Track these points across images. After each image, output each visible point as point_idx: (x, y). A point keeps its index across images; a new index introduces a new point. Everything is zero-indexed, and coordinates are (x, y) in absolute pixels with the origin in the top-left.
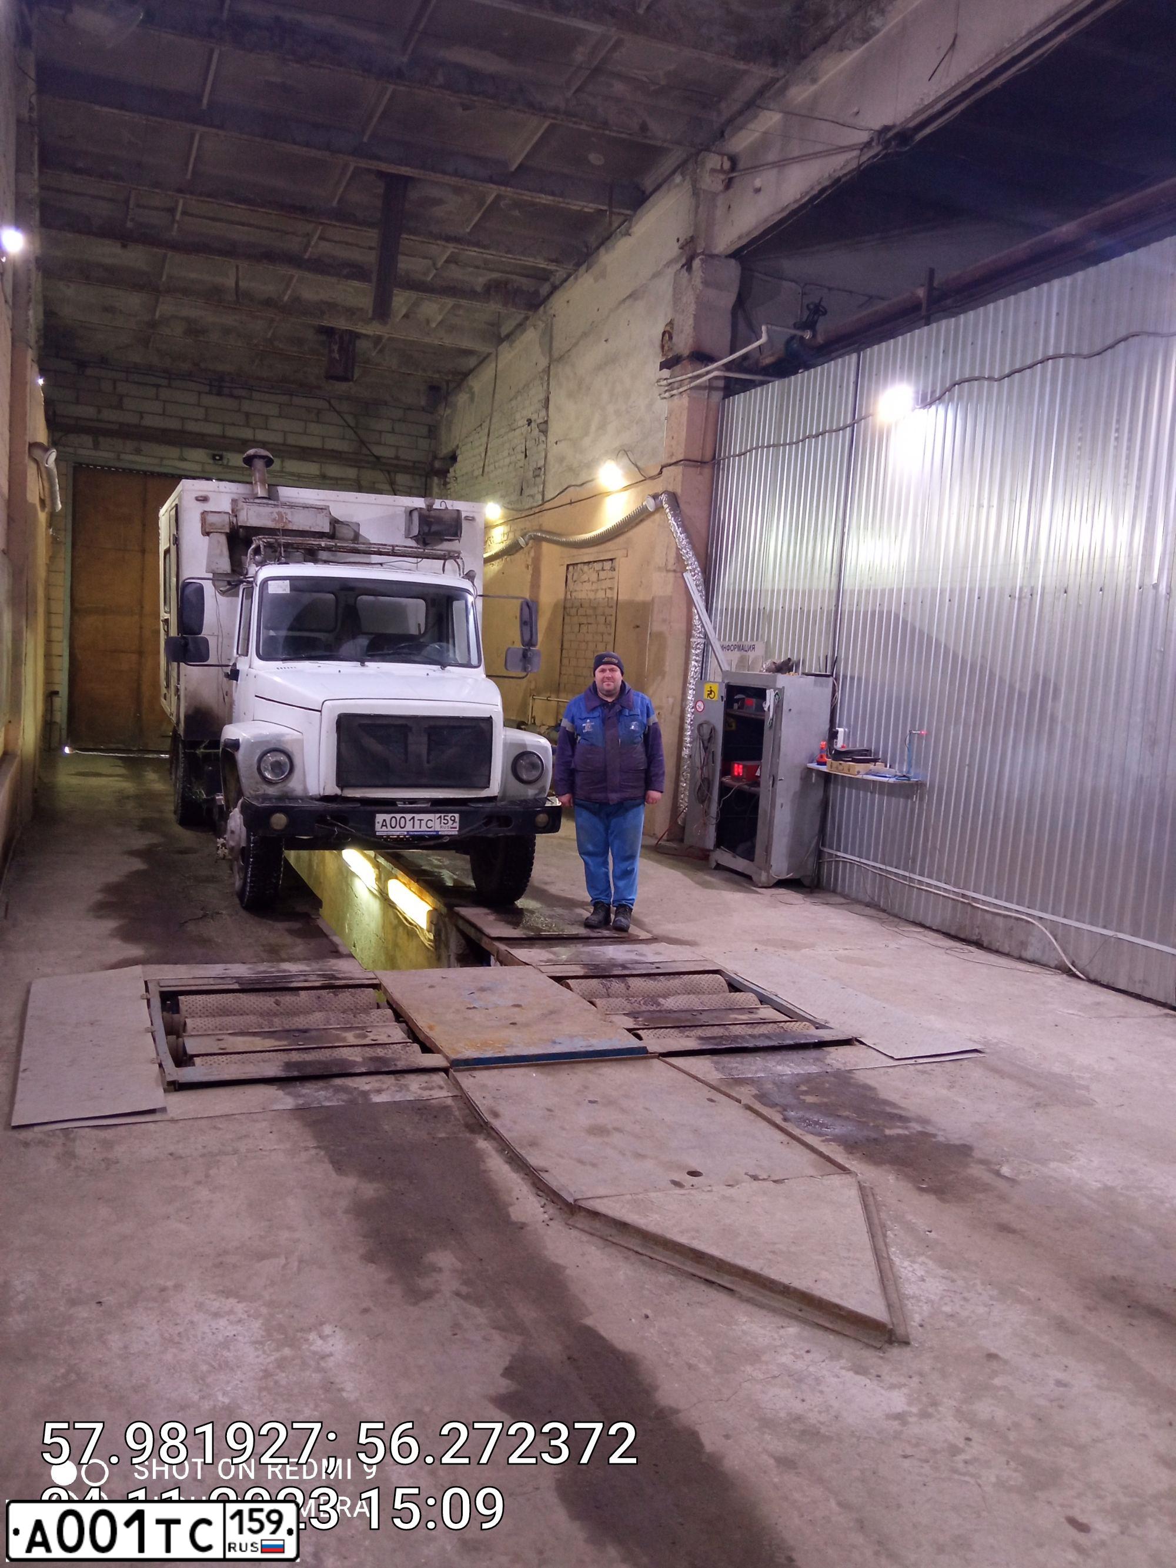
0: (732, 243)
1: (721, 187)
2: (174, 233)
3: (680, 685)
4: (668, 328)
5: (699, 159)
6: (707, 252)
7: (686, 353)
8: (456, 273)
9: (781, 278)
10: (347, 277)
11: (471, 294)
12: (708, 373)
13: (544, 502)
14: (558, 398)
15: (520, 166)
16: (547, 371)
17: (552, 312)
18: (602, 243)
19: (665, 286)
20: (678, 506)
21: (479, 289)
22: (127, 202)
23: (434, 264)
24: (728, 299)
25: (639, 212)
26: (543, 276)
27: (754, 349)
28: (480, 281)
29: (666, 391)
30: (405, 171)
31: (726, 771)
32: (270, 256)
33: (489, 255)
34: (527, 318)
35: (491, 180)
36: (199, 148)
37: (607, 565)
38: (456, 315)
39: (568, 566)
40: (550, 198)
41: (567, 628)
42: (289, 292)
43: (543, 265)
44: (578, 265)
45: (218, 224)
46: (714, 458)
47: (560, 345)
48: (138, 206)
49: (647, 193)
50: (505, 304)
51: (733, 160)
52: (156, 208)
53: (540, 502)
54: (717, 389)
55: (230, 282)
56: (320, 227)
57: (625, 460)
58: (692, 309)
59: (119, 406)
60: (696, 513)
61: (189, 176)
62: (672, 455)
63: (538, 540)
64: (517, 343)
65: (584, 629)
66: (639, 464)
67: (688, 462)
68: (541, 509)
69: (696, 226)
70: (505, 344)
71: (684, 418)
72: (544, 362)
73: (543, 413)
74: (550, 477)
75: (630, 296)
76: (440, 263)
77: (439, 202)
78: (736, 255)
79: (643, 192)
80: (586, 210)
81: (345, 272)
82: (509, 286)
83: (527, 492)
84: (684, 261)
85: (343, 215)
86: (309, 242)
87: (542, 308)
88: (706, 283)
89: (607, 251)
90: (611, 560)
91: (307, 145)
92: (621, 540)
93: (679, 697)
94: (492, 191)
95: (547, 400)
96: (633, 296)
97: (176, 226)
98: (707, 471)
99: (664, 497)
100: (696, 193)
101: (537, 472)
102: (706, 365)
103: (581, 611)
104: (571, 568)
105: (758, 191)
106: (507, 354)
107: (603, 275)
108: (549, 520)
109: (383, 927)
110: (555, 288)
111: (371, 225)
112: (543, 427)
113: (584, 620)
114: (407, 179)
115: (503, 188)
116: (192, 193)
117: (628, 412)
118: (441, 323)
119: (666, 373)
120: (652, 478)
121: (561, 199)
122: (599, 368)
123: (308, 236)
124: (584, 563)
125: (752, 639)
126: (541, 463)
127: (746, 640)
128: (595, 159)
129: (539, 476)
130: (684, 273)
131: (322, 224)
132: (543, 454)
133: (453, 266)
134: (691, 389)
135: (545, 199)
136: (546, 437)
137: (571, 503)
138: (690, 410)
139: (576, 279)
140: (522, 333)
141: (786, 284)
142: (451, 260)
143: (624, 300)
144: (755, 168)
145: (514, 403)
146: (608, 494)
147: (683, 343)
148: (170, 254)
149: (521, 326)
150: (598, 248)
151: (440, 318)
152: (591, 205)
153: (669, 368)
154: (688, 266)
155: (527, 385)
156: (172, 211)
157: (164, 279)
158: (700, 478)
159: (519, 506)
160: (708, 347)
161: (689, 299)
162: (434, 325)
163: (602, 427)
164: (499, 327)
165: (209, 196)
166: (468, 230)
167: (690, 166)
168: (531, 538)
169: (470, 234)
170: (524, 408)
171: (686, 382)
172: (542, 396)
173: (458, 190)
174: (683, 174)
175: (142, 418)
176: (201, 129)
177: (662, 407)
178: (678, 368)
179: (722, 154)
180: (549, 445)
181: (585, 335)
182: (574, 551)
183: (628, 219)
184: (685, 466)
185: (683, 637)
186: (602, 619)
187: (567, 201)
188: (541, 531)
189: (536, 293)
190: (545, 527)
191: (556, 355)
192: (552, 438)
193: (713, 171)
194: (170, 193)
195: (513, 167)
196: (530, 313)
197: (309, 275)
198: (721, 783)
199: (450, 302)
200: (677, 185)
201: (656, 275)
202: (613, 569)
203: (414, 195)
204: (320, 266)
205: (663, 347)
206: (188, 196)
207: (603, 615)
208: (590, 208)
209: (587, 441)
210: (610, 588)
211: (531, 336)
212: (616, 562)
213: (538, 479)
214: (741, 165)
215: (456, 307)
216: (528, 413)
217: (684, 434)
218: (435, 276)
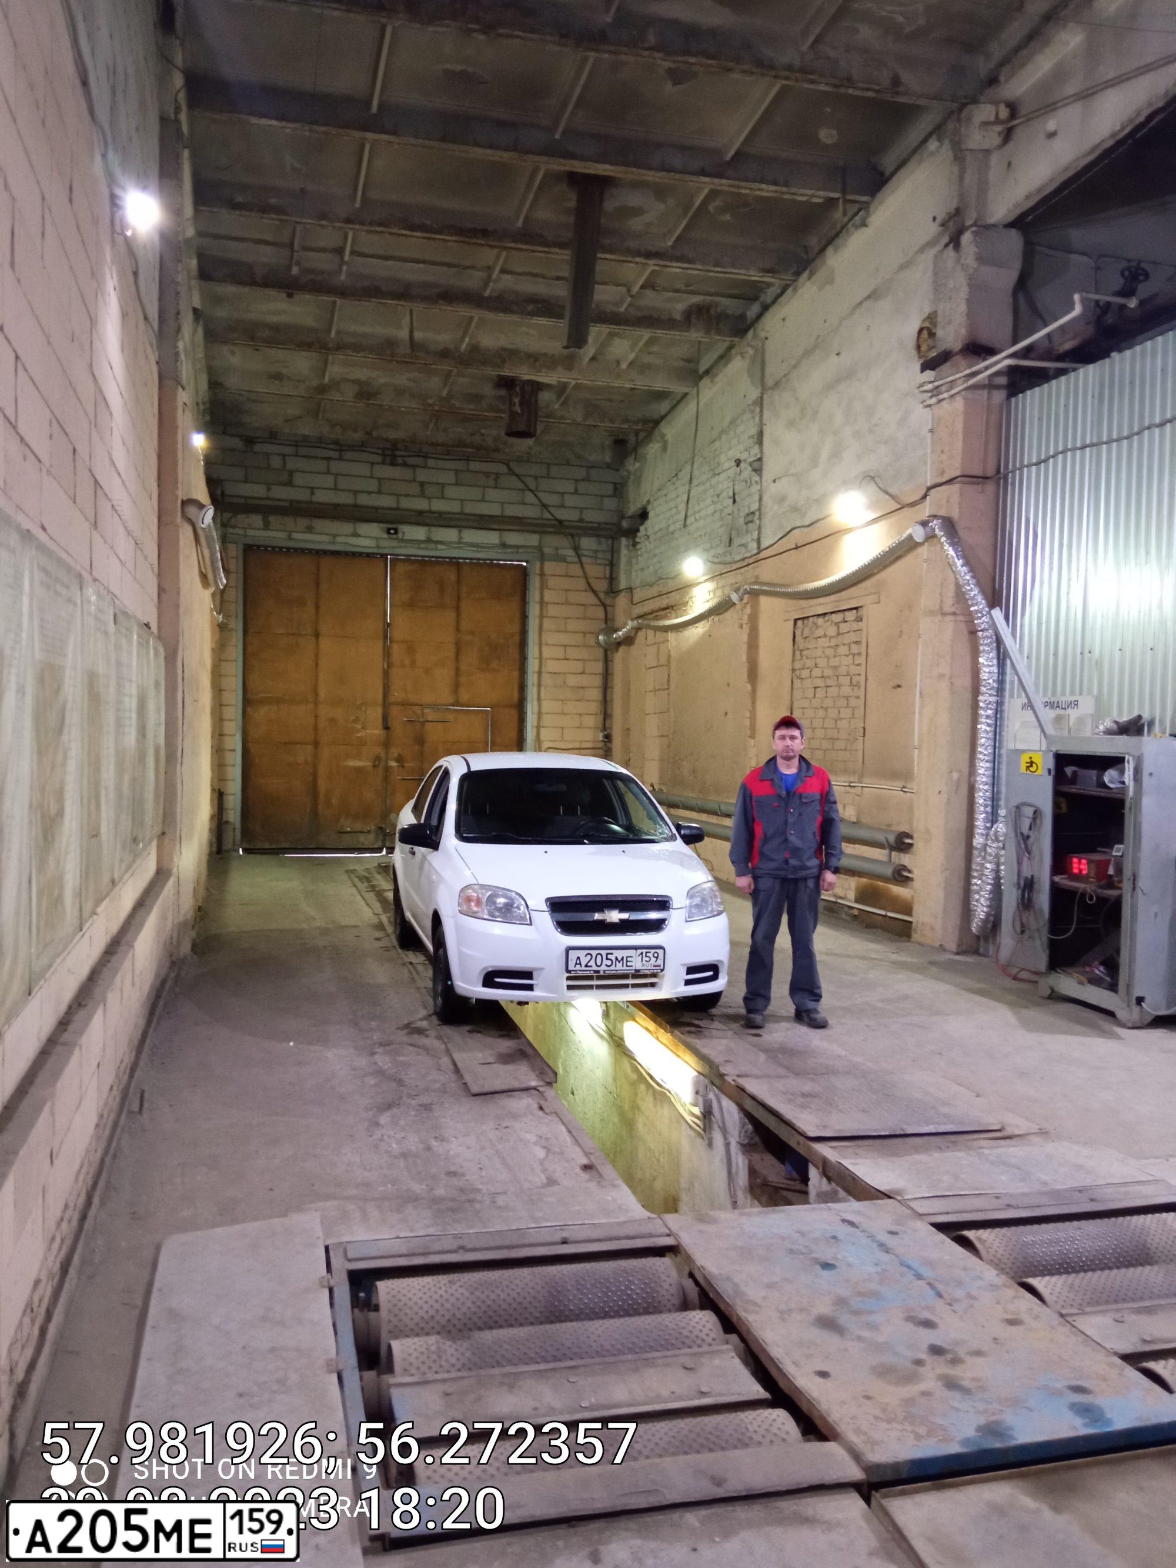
0: (1017, 206)
1: (997, 140)
2: (343, 277)
3: (966, 756)
4: (927, 324)
5: (964, 114)
6: (979, 223)
7: (957, 346)
8: (652, 300)
9: (1070, 252)
10: (531, 314)
11: (669, 323)
12: (987, 368)
13: (760, 551)
14: (774, 429)
15: (738, 153)
16: (760, 402)
17: (763, 335)
18: (829, 242)
19: (922, 274)
20: (956, 532)
21: (678, 317)
22: (292, 245)
23: (629, 291)
24: (1010, 276)
25: (879, 196)
26: (751, 293)
27: (1042, 338)
28: (679, 307)
29: (931, 397)
30: (603, 169)
31: (1059, 865)
32: (448, 296)
33: (696, 271)
34: (730, 348)
35: (703, 172)
36: (368, 167)
37: (851, 616)
38: (650, 353)
39: (796, 620)
40: (772, 188)
41: (798, 694)
42: (467, 340)
43: (755, 276)
44: (798, 274)
45: (390, 263)
46: (998, 471)
47: (773, 371)
48: (305, 248)
49: (887, 174)
50: (708, 332)
51: (1013, 108)
52: (323, 250)
53: (755, 551)
54: (998, 387)
55: (404, 334)
56: (504, 254)
57: (872, 488)
58: (964, 293)
59: (290, 483)
60: (979, 539)
61: (358, 204)
62: (943, 473)
63: (755, 594)
64: (720, 375)
65: (820, 693)
66: (890, 491)
67: (969, 478)
68: (757, 559)
69: (962, 196)
70: (705, 381)
71: (959, 426)
72: (754, 393)
73: (756, 450)
74: (766, 521)
75: (869, 297)
76: (635, 289)
77: (638, 211)
78: (1018, 223)
79: (882, 174)
80: (815, 200)
81: (530, 308)
82: (712, 311)
83: (737, 541)
84: (946, 239)
85: (529, 236)
86: (490, 276)
87: (751, 333)
88: (980, 259)
89: (836, 251)
90: (856, 608)
91: (491, 146)
92: (868, 584)
93: (966, 771)
94: (706, 184)
95: (761, 434)
96: (873, 296)
97: (345, 268)
98: (990, 488)
99: (935, 524)
100: (959, 155)
101: (750, 518)
102: (984, 360)
103: (817, 672)
104: (799, 623)
105: (1052, 135)
106: (708, 391)
107: (830, 281)
108: (767, 571)
109: (615, 1079)
110: (766, 308)
111: (562, 246)
112: (756, 465)
113: (819, 682)
114: (604, 182)
115: (717, 181)
116: (362, 223)
117: (871, 432)
118: (631, 364)
119: (929, 375)
120: (912, 505)
121: (784, 189)
122: (829, 387)
123: (489, 269)
124: (818, 615)
125: (1072, 693)
126: (755, 506)
127: (1063, 694)
128: (827, 135)
129: (752, 521)
130: (950, 252)
131: (505, 248)
132: (756, 497)
133: (648, 292)
134: (965, 389)
135: (767, 191)
136: (761, 476)
137: (797, 548)
138: (968, 415)
139: (795, 290)
140: (726, 364)
141: (1074, 258)
142: (648, 285)
143: (861, 303)
144: (1049, 108)
145: (717, 444)
146: (848, 531)
147: (951, 336)
148: (339, 301)
149: (724, 358)
150: (823, 250)
151: (632, 356)
152: (821, 193)
153: (933, 369)
154: (955, 241)
155: (733, 422)
156: (339, 251)
157: (333, 334)
158: (982, 497)
159: (728, 559)
160: (985, 337)
161: (959, 284)
162: (624, 366)
163: (836, 455)
164: (698, 363)
165: (381, 224)
166: (670, 243)
167: (951, 125)
168: (746, 592)
169: (673, 247)
170: (730, 448)
171: (960, 382)
172: (754, 431)
173: (660, 192)
174: (940, 139)
175: (313, 493)
176: (370, 136)
177: (921, 416)
178: (946, 367)
179: (996, 103)
180: (764, 484)
181: (808, 353)
182: (804, 603)
183: (865, 207)
184: (963, 483)
185: (968, 696)
186: (845, 681)
187: (793, 190)
188: (756, 583)
189: (742, 317)
190: (764, 578)
191: (769, 382)
192: (768, 475)
193: (985, 124)
194: (337, 224)
195: (732, 153)
196: (737, 339)
197: (490, 315)
198: (1053, 884)
199: (646, 334)
200: (932, 154)
201: (905, 266)
202: (860, 619)
203: (610, 205)
204: (502, 303)
205: (918, 347)
206: (357, 227)
207: (848, 675)
208: (819, 196)
209: (816, 474)
210: (856, 643)
211: (737, 365)
212: (863, 612)
213: (750, 525)
214: (1023, 111)
215: (651, 342)
216: (736, 453)
217: (959, 445)
218: (629, 305)
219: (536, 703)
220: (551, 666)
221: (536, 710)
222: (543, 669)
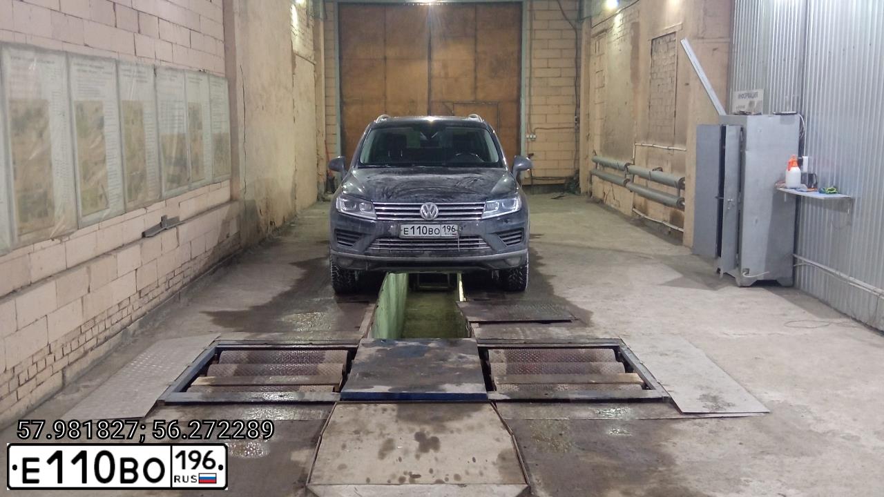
37: (672, 37)
41: (652, 90)
65: (660, 89)
90: (674, 33)
103: (659, 75)
104: (654, 42)
108: (643, 7)
113: (660, 82)
124: (661, 37)
182: (655, 29)
186: (669, 80)
202: (675, 40)
207: (670, 77)
210: (674, 56)
212: (676, 35)
219: (528, 99)
220: (537, 73)
221: (528, 103)
222: (532, 76)
